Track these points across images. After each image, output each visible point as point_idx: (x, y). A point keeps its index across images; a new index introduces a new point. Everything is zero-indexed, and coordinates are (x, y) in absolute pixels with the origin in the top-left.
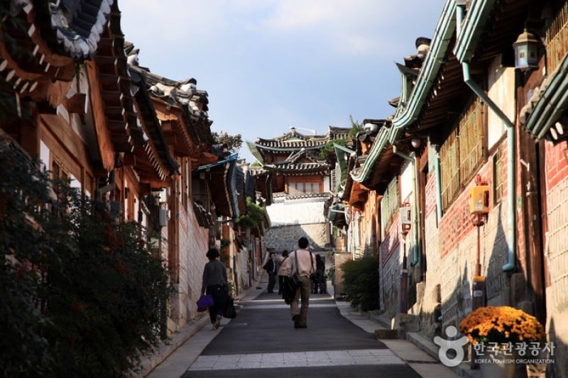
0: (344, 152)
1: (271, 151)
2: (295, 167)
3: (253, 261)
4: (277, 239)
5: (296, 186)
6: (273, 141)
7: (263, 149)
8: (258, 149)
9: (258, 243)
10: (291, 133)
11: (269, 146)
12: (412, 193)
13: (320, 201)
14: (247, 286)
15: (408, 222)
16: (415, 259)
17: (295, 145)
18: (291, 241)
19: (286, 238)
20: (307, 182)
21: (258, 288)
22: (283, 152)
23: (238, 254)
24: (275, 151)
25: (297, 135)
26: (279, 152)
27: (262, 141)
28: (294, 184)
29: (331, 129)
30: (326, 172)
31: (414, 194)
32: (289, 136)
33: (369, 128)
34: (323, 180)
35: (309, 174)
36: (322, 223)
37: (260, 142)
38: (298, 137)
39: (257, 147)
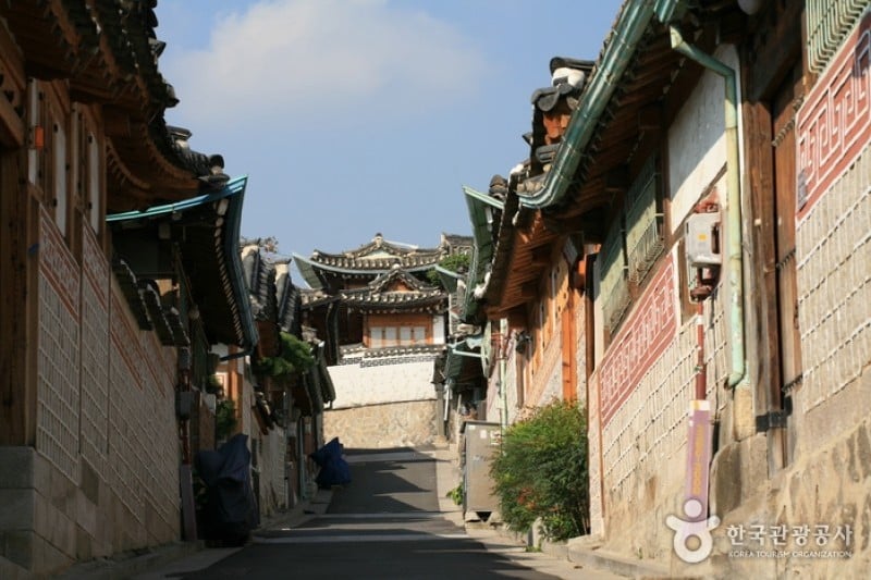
0: (486, 205)
1: (339, 274)
2: (380, 299)
3: (298, 460)
4: (347, 429)
5: (384, 332)
6: (343, 258)
7: (323, 270)
8: (316, 270)
9: (309, 428)
10: (374, 244)
11: (336, 265)
12: (724, 169)
13: (427, 360)
14: (283, 506)
15: (715, 259)
16: (737, 367)
17: (381, 265)
18: (373, 433)
19: (364, 428)
20: (403, 325)
21: (307, 513)
22: (359, 275)
23: (263, 437)
24: (346, 274)
25: (386, 248)
26: (353, 275)
27: (322, 256)
28: (380, 329)
29: (447, 238)
30: (437, 308)
31: (732, 168)
32: (371, 248)
33: (565, 80)
34: (432, 323)
35: (407, 311)
36: (431, 400)
37: (319, 257)
38: (387, 251)
39: (314, 267)
